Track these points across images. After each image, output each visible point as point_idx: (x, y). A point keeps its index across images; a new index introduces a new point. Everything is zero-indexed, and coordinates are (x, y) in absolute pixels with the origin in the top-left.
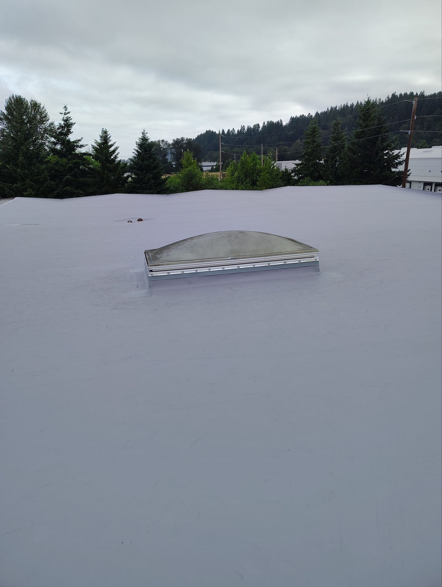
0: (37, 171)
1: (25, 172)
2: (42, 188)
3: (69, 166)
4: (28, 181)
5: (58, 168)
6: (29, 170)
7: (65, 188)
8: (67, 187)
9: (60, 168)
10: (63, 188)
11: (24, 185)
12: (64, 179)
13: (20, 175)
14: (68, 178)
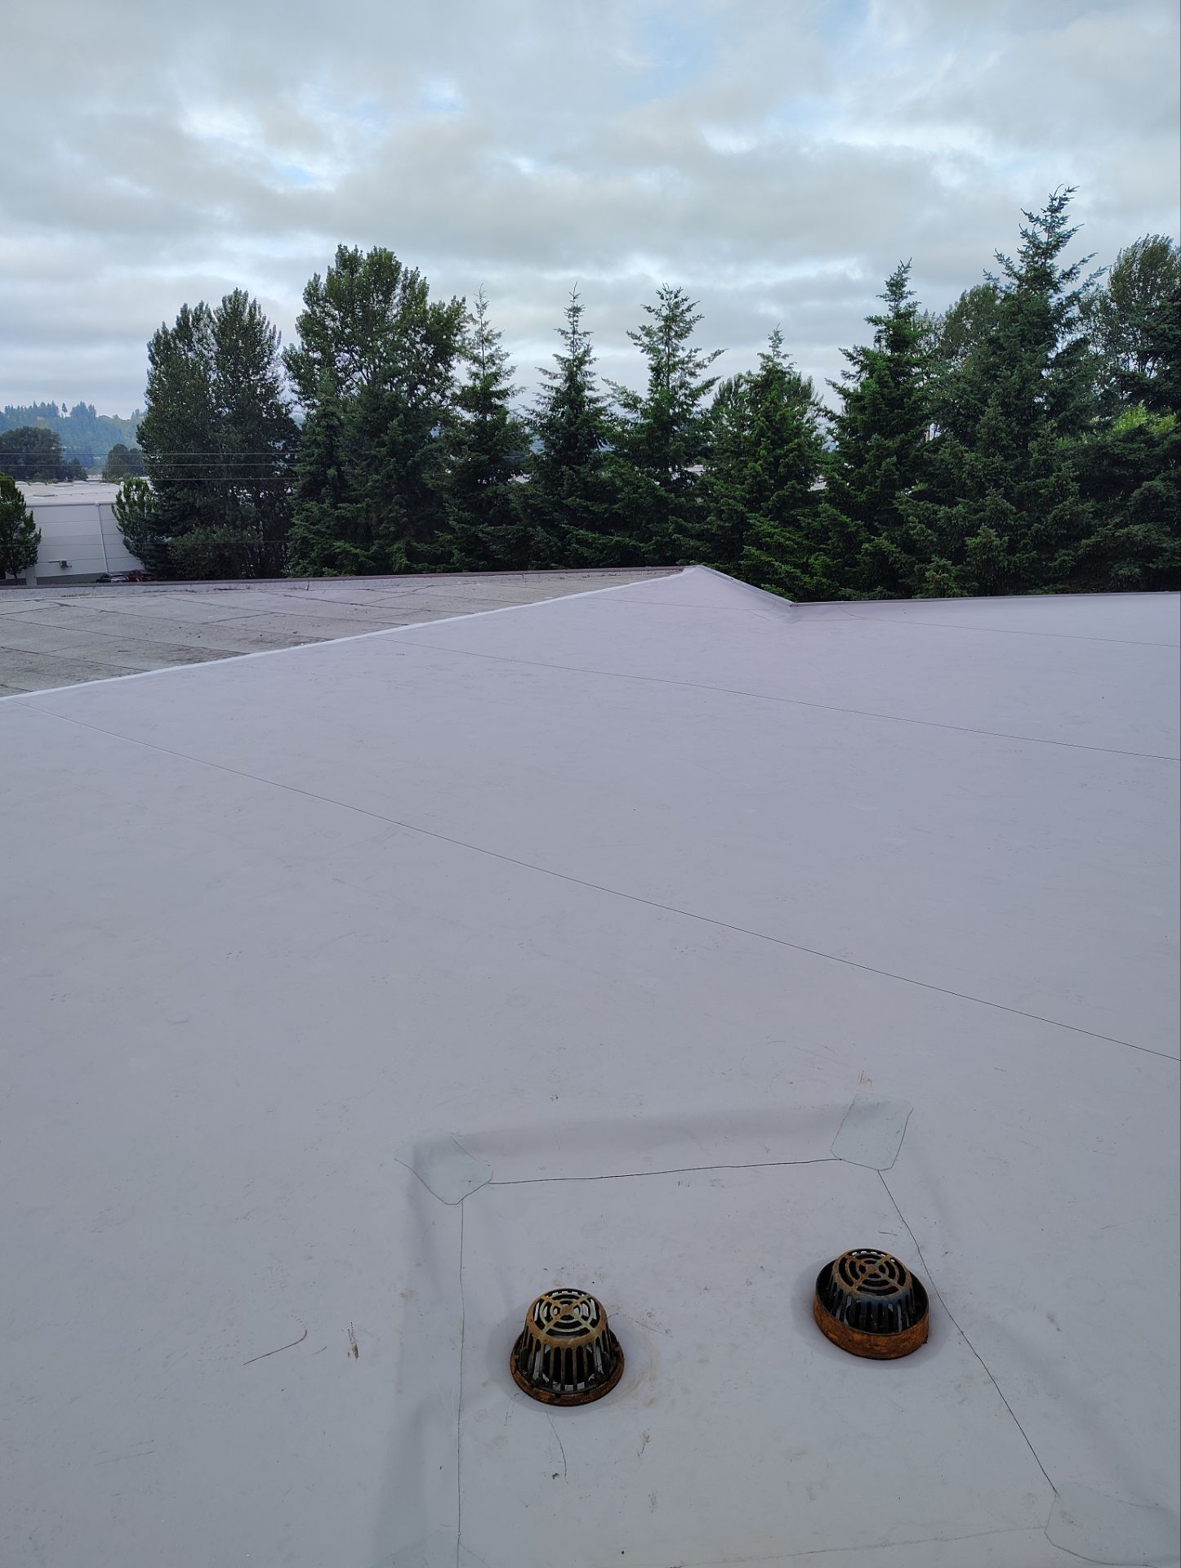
0: (1036, 461)
1: (993, 463)
2: (1041, 523)
3: (1172, 443)
4: (994, 498)
5: (1124, 448)
6: (1007, 458)
7: (1126, 530)
8: (1137, 527)
9: (1135, 451)
10: (1118, 526)
11: (976, 511)
12: (1136, 493)
13: (971, 475)
14: (1149, 489)
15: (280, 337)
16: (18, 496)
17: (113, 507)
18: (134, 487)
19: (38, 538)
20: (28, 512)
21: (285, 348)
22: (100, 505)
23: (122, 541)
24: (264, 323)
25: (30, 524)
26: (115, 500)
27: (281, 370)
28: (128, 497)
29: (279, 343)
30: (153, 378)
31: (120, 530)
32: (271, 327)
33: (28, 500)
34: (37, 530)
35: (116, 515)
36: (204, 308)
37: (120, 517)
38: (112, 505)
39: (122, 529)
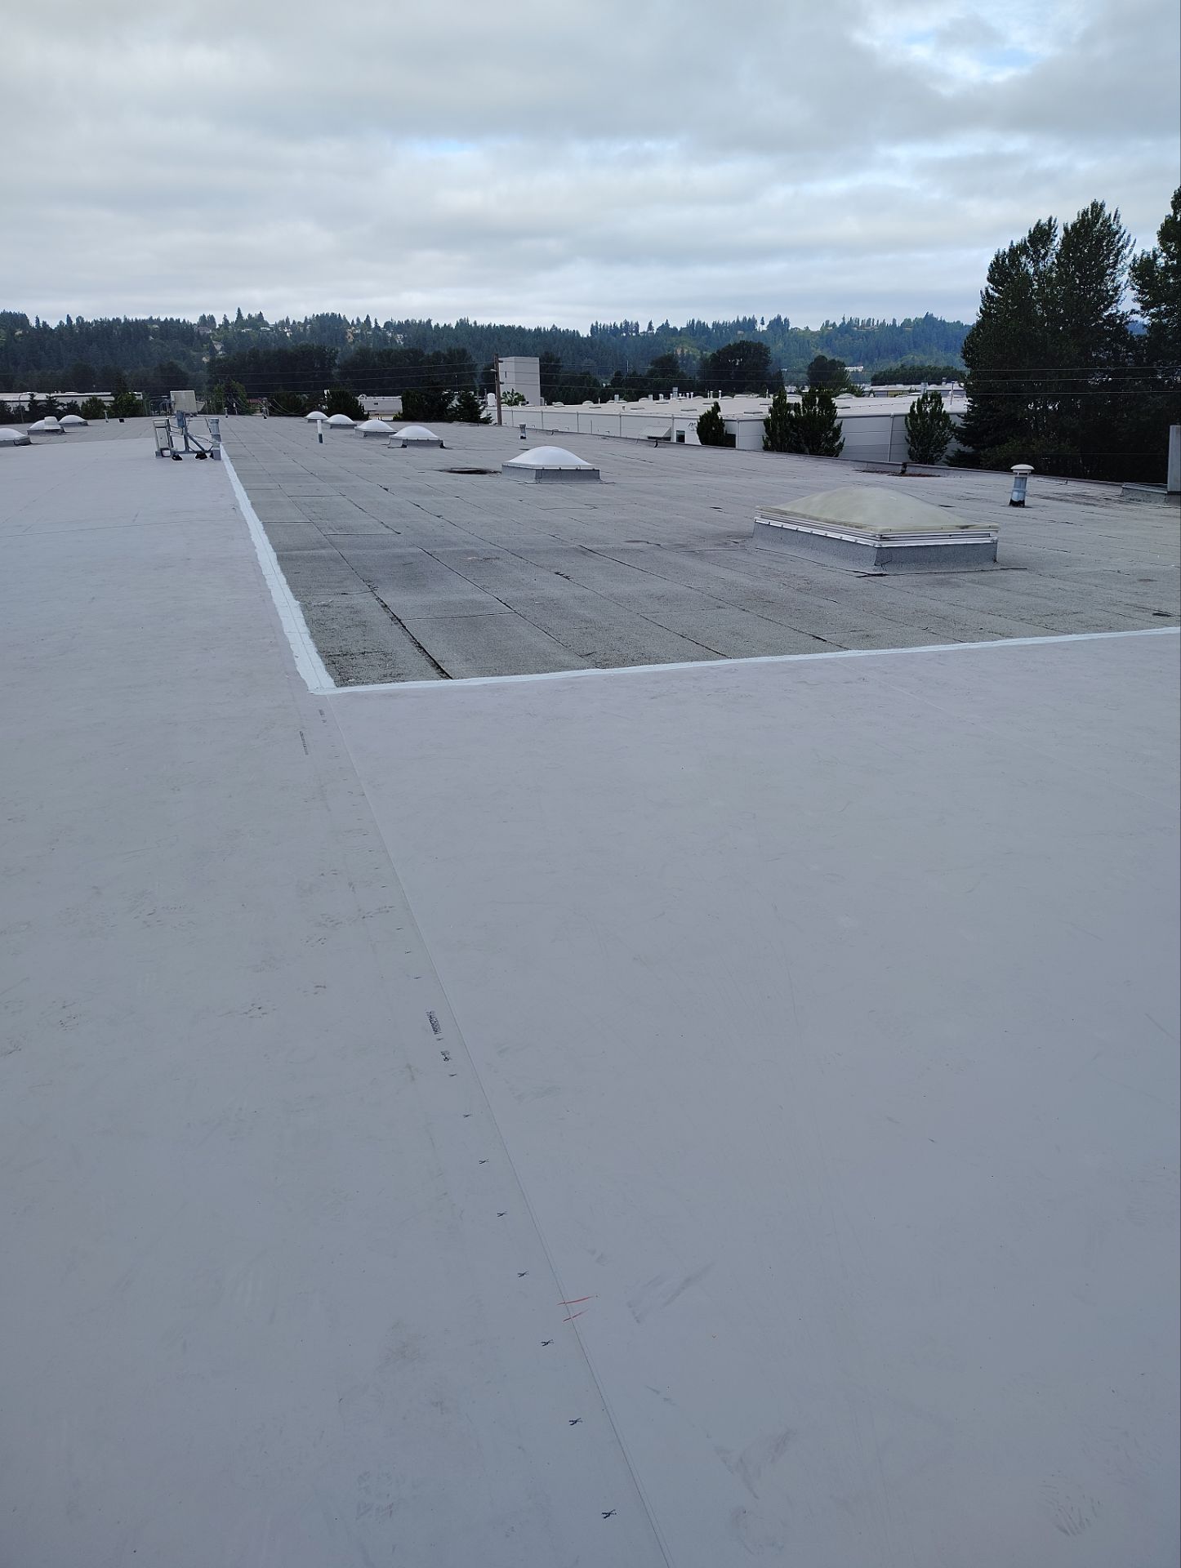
15: (1133, 246)
16: (833, 407)
17: (906, 419)
18: (929, 399)
19: (841, 445)
20: (837, 422)
21: (1135, 255)
22: (895, 416)
23: (907, 452)
24: (1117, 232)
25: (837, 431)
26: (909, 412)
27: (1124, 278)
28: (919, 408)
29: (1130, 252)
30: (987, 298)
31: (907, 440)
32: (1125, 236)
33: (839, 412)
34: (841, 440)
35: (907, 426)
36: (1052, 223)
37: (911, 429)
38: (906, 416)
39: (910, 439)
